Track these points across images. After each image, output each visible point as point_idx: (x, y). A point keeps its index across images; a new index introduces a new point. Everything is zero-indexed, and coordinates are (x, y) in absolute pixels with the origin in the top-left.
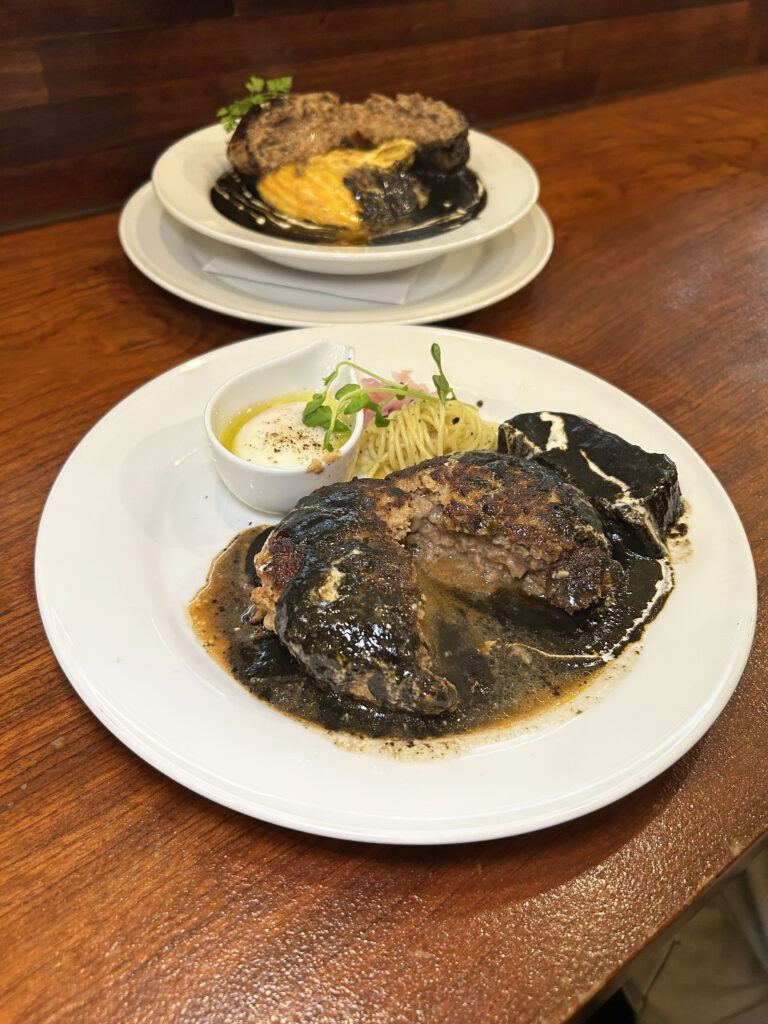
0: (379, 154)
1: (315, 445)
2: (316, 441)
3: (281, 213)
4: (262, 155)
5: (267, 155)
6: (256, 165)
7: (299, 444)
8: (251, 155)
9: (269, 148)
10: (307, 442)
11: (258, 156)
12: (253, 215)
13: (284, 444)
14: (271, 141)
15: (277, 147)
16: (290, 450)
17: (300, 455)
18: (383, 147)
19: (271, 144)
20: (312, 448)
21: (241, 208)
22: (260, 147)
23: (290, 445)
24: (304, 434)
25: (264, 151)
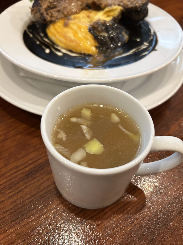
0: (105, 13)
3: (58, 46)
4: (47, 14)
5: (50, 14)
6: (45, 20)
8: (42, 14)
9: (51, 11)
11: (45, 15)
12: (44, 47)
14: (52, 6)
15: (55, 10)
18: (106, 9)
19: (52, 8)
21: (38, 43)
22: (46, 10)
25: (48, 12)
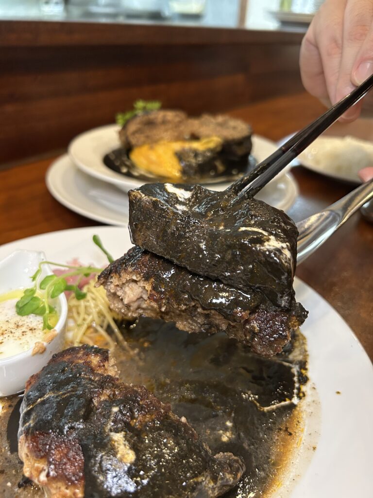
1: (31, 330)
2: (31, 326)
6: (129, 143)
7: (18, 332)
8: (127, 138)
10: (24, 329)
13: (6, 336)
16: (12, 339)
17: (21, 342)
18: (204, 141)
20: (29, 333)
23: (11, 335)
24: (20, 324)
